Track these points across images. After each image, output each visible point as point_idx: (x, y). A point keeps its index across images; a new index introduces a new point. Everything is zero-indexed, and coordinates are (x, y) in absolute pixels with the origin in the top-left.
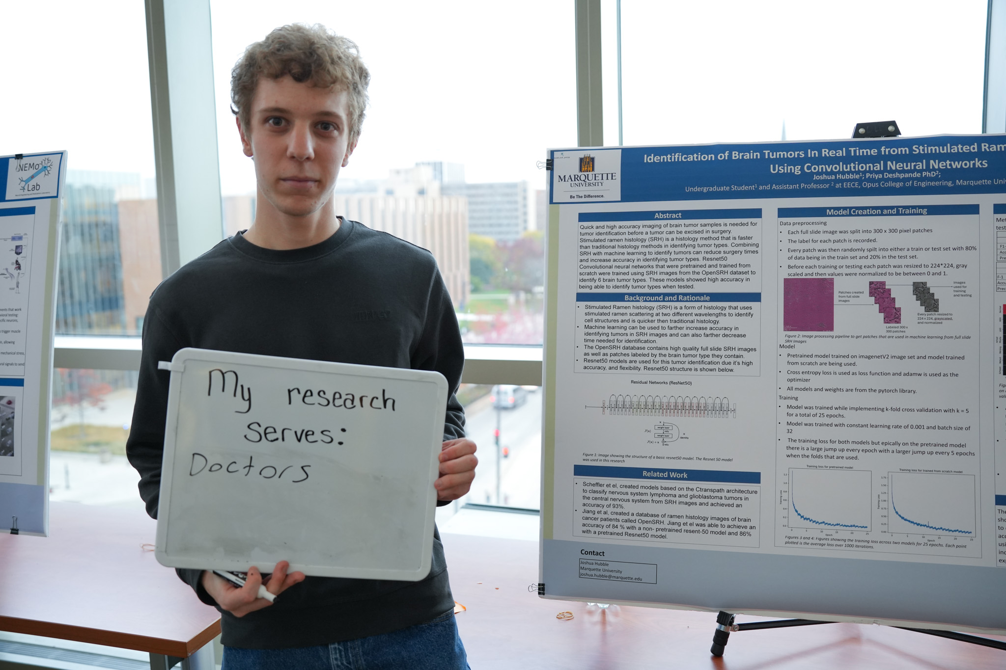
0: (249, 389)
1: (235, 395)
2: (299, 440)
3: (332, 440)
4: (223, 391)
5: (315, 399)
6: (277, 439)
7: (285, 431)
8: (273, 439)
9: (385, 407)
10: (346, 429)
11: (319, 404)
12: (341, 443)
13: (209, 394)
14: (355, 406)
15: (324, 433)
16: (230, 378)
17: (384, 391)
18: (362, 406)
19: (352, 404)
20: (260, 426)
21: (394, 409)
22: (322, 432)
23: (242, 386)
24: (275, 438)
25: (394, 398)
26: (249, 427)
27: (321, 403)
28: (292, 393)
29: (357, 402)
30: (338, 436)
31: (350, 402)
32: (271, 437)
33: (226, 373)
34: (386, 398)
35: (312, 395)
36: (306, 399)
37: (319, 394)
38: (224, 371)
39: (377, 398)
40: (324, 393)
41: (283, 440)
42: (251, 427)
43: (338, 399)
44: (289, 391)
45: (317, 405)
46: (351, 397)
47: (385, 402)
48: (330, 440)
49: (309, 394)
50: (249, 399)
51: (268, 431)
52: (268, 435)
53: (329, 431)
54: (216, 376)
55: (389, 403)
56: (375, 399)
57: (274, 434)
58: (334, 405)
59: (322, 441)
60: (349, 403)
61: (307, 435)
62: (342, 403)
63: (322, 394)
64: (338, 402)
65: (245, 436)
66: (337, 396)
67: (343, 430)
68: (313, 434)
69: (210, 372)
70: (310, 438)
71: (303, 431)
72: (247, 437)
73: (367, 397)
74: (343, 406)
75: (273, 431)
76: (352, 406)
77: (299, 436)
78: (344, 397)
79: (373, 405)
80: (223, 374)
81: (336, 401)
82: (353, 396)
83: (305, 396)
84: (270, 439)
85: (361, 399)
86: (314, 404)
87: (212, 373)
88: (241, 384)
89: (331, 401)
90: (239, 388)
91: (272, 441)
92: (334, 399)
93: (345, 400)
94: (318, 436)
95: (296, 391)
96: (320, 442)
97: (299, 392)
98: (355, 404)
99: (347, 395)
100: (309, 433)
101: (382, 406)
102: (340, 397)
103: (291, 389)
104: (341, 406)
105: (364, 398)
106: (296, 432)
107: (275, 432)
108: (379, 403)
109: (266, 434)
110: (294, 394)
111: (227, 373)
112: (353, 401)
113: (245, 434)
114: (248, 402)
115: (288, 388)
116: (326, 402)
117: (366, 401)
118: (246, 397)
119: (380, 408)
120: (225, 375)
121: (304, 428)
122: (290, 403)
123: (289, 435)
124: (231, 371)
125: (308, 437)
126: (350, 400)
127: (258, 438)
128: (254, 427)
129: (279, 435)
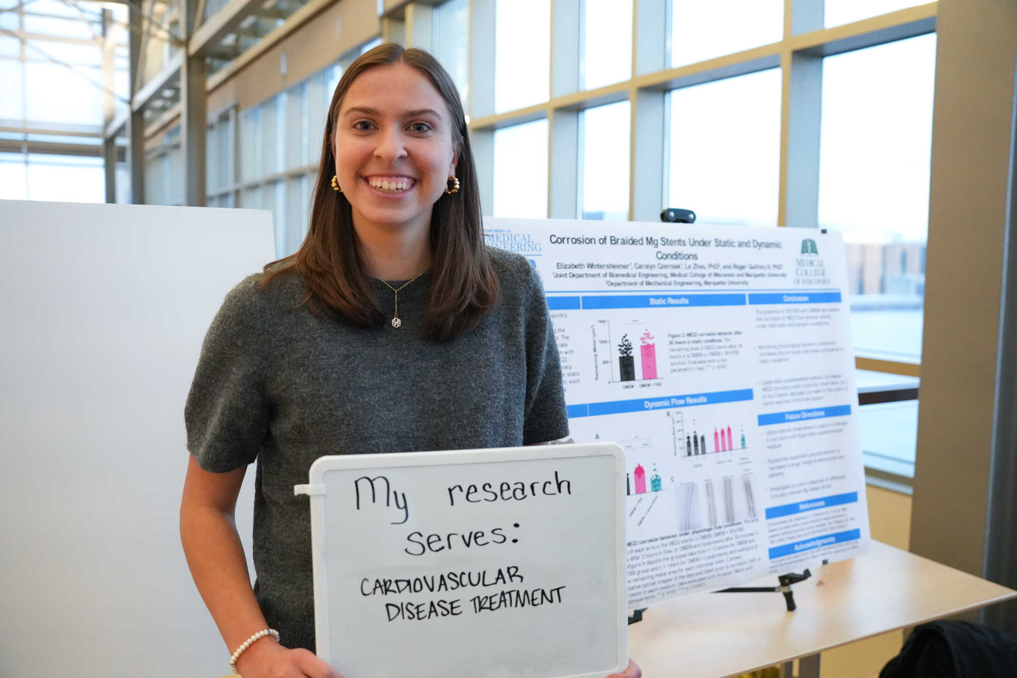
0: (403, 495)
1: (388, 505)
2: (468, 545)
6: (443, 548)
7: (451, 537)
8: (438, 549)
9: (560, 491)
10: (519, 523)
11: (486, 500)
12: (515, 541)
14: (526, 496)
15: (495, 532)
16: (380, 485)
18: (534, 494)
19: (523, 494)
20: (421, 535)
23: (395, 493)
24: (441, 547)
26: (409, 539)
27: (488, 498)
28: (453, 492)
29: (528, 490)
30: (511, 532)
32: (435, 546)
33: (374, 480)
34: (559, 481)
35: (476, 491)
36: (470, 497)
38: (372, 478)
39: (550, 483)
40: (490, 486)
41: (450, 547)
42: (411, 538)
43: (506, 490)
44: (450, 490)
45: (483, 501)
46: (520, 486)
47: (559, 486)
48: (502, 539)
49: (472, 489)
50: (406, 507)
51: (430, 541)
52: (432, 545)
53: (501, 529)
54: (364, 485)
55: (564, 486)
57: (439, 542)
58: (503, 498)
59: (494, 541)
60: (519, 494)
61: (476, 538)
62: (512, 495)
63: (487, 487)
66: (505, 487)
67: (516, 525)
68: (483, 535)
69: (356, 482)
70: (480, 540)
71: (471, 533)
73: (538, 483)
74: (513, 498)
75: (437, 539)
76: (523, 496)
77: (467, 541)
80: (371, 482)
81: (504, 493)
82: (523, 485)
83: (468, 493)
84: (434, 549)
85: (532, 487)
87: (359, 483)
88: (394, 490)
90: (392, 496)
91: (437, 551)
92: (502, 491)
93: (515, 490)
94: (488, 537)
95: (458, 488)
96: (492, 544)
97: (461, 490)
98: (525, 494)
99: (515, 484)
100: (478, 535)
102: (509, 488)
103: (451, 488)
104: (510, 498)
105: (535, 485)
106: (463, 537)
107: (440, 540)
109: (429, 544)
111: (376, 480)
112: (523, 490)
114: (404, 510)
116: (493, 497)
117: (538, 488)
118: (402, 504)
119: (555, 494)
120: (374, 482)
121: (471, 531)
122: (452, 504)
123: (456, 541)
124: (380, 477)
125: (478, 540)
126: (520, 489)
127: (421, 550)
128: (415, 537)
129: (444, 542)
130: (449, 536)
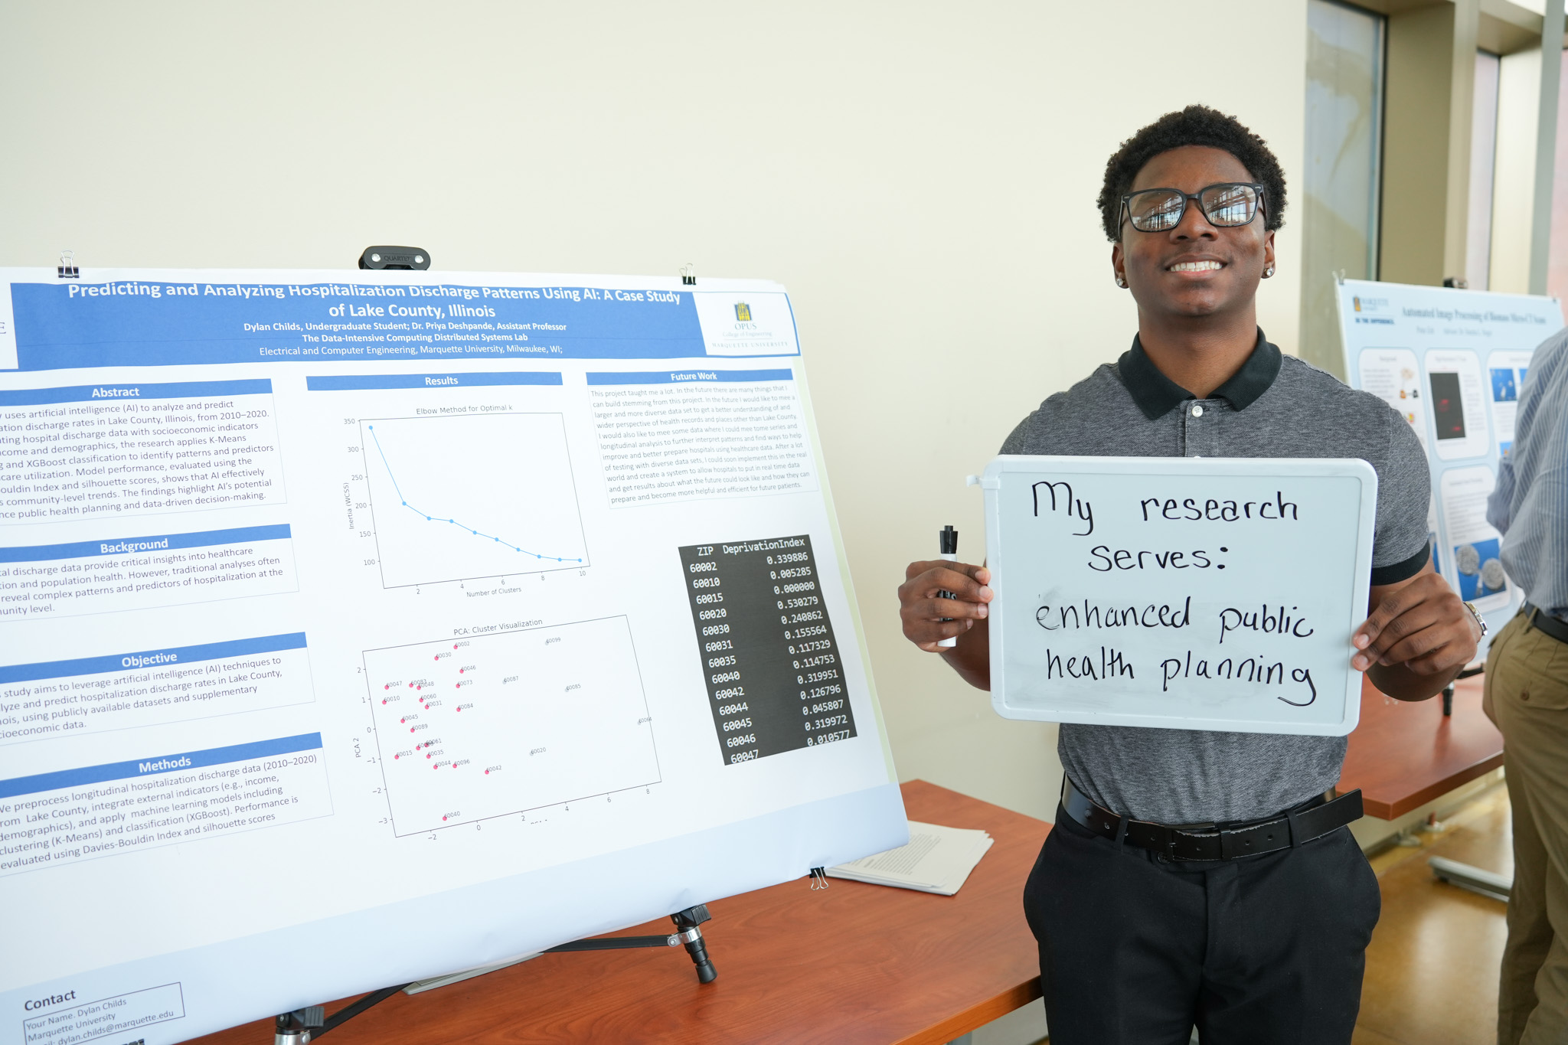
3: (1209, 563)
4: (1054, 509)
5: (1181, 510)
13: (1036, 515)
17: (1279, 493)
21: (1295, 518)
22: (1194, 554)
25: (1295, 503)
31: (1232, 512)
37: (1185, 504)
56: (1267, 505)
64: (1213, 513)
65: (1090, 564)
72: (1092, 565)
78: (1221, 506)
89: (1203, 512)
110: (1150, 506)
113: (1089, 562)
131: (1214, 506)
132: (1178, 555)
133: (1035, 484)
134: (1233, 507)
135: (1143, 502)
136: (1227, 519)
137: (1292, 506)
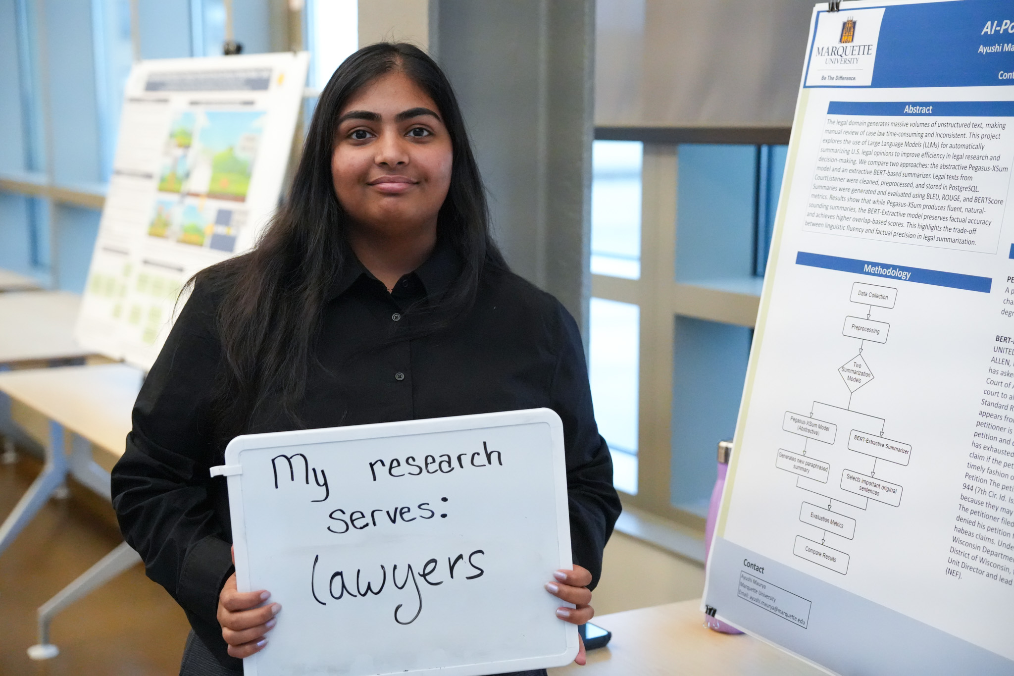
0: (323, 471)
1: (307, 482)
2: (394, 521)
3: (433, 514)
4: (293, 479)
6: (367, 525)
7: (375, 513)
8: (362, 526)
9: (490, 463)
10: (447, 497)
11: (410, 473)
12: (444, 516)
13: (277, 487)
14: (453, 469)
15: (422, 507)
16: (298, 462)
17: (485, 443)
18: (462, 467)
19: (450, 466)
20: (344, 513)
21: (501, 464)
22: (419, 507)
23: (314, 470)
24: (365, 524)
25: (499, 450)
26: (331, 516)
27: (411, 473)
28: (375, 467)
29: (455, 463)
30: (439, 508)
31: (447, 464)
32: (359, 523)
33: (291, 458)
34: (489, 452)
35: (399, 465)
36: (393, 471)
37: (407, 461)
38: (289, 457)
39: (478, 454)
40: (414, 460)
41: (374, 524)
42: (334, 516)
43: (431, 463)
44: (372, 465)
45: (407, 475)
46: (446, 458)
47: (489, 456)
48: (430, 514)
49: (395, 464)
50: (326, 484)
51: (353, 518)
52: (355, 523)
53: (428, 504)
54: (282, 463)
55: (494, 457)
56: (476, 455)
57: (363, 519)
58: (428, 472)
59: (421, 517)
60: (445, 466)
61: (401, 514)
62: (438, 468)
63: (410, 461)
64: (432, 467)
65: (329, 528)
66: (430, 460)
67: (445, 500)
68: (409, 511)
69: (273, 461)
70: (406, 516)
71: (396, 509)
72: (331, 528)
73: (466, 454)
74: (439, 471)
75: (361, 516)
76: (450, 469)
77: (393, 517)
78: (438, 460)
79: (475, 463)
80: (288, 459)
81: (429, 466)
82: (449, 457)
83: (391, 468)
84: (359, 527)
85: (459, 458)
86: (404, 475)
87: (276, 461)
88: (313, 468)
89: (423, 467)
90: (311, 473)
91: (361, 528)
92: (427, 464)
93: (440, 463)
94: (415, 512)
95: (379, 463)
96: (419, 519)
97: (383, 465)
98: (452, 466)
99: (441, 456)
100: (403, 511)
101: (486, 462)
102: (434, 461)
103: (373, 463)
104: (437, 471)
105: (462, 457)
106: (388, 512)
107: (363, 516)
108: (481, 459)
109: (352, 521)
110: (378, 467)
112: (449, 463)
113: (328, 526)
114: (325, 486)
115: (370, 462)
116: (417, 470)
117: (466, 460)
118: (321, 481)
120: (291, 460)
121: (397, 506)
122: (375, 479)
123: (381, 517)
124: (298, 454)
125: (404, 516)
126: (447, 462)
127: (345, 527)
128: (338, 515)
129: (368, 519)
130: (373, 512)
131: (432, 461)
132: (406, 510)
133: (274, 458)
134: (447, 460)
135: (371, 464)
136: (445, 471)
137: (497, 453)
